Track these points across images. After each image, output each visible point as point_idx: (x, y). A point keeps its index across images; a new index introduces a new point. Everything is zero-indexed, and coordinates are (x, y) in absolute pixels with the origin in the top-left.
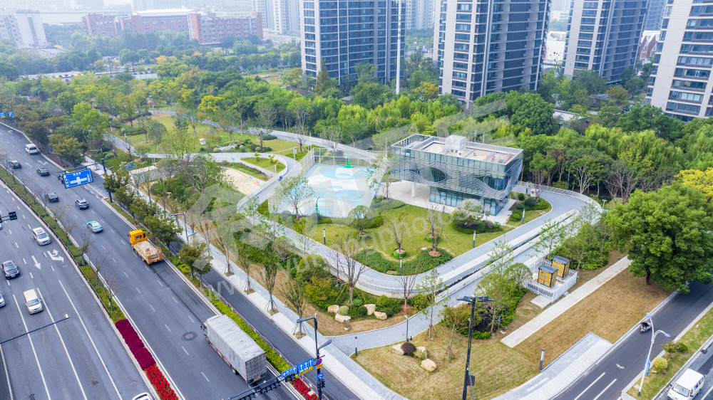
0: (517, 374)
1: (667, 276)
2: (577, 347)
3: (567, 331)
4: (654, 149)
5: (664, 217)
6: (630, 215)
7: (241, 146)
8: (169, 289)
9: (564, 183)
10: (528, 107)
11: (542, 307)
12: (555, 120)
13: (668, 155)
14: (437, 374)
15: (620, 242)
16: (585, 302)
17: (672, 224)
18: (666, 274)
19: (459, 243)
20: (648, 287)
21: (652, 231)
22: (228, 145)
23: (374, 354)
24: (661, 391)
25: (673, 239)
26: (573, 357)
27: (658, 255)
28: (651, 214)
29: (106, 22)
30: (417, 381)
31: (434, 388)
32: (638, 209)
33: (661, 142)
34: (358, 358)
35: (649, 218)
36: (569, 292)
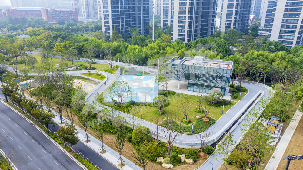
7: (79, 67)
10: (219, 43)
11: (274, 146)
13: (293, 62)
16: (294, 141)
19: (214, 113)
22: (71, 67)
33: (290, 56)
36: (282, 136)
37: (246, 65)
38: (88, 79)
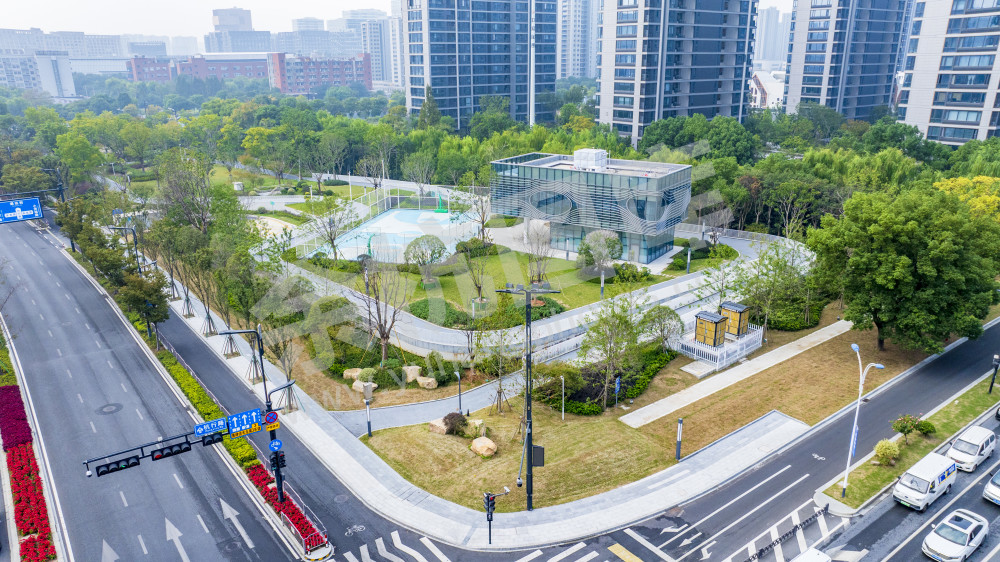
0: (635, 464)
2: (748, 430)
3: (734, 407)
4: (897, 174)
5: (896, 223)
7: (290, 189)
8: (108, 351)
9: (762, 224)
10: (719, 134)
14: (496, 460)
16: (774, 372)
17: (911, 235)
20: (882, 354)
21: (878, 249)
23: (399, 436)
24: (884, 489)
25: (914, 262)
26: (740, 442)
29: (158, 68)
30: (459, 469)
31: (485, 480)
33: (911, 163)
34: (371, 441)
35: (872, 228)
36: (749, 359)
37: (753, 186)
38: (303, 217)
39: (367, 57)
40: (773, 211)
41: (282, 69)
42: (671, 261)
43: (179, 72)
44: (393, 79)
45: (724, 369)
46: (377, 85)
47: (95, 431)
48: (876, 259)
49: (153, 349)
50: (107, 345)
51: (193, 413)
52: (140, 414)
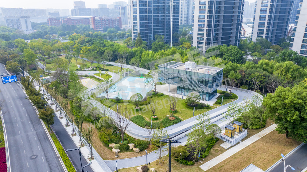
1: (297, 134)
3: (238, 162)
4: (291, 70)
5: (295, 100)
6: (275, 99)
7: (95, 68)
8: (35, 132)
9: (246, 86)
10: (231, 52)
11: (226, 149)
12: (244, 58)
13: (300, 73)
15: (270, 114)
16: (251, 146)
17: (300, 104)
18: (297, 132)
19: (186, 114)
20: (288, 140)
21: (288, 108)
22: (89, 68)
23: (127, 171)
25: (300, 113)
27: (292, 121)
28: (287, 99)
29: (56, 21)
32: (280, 96)
33: (296, 66)
35: (286, 101)
36: (243, 141)
37: (243, 74)
38: (99, 79)
39: (120, 18)
40: (249, 82)
41: (94, 22)
42: (216, 100)
43: (63, 23)
44: (128, 24)
45: (234, 146)
46: (123, 26)
47: (28, 167)
48: (287, 111)
49: (49, 132)
50: (35, 129)
51: (60, 159)
52: (43, 159)
